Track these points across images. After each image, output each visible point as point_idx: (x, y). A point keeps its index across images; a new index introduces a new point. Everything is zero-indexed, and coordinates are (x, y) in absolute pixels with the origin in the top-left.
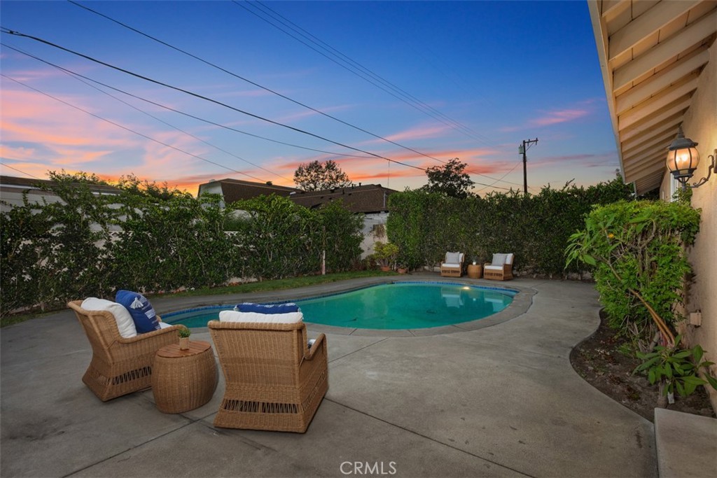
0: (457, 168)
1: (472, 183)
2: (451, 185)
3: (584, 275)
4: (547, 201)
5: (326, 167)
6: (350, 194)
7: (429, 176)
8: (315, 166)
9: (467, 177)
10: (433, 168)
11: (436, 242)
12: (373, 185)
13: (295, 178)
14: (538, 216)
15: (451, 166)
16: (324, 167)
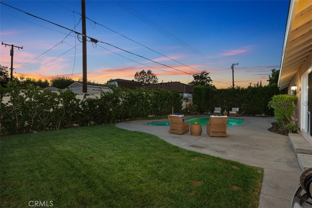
0: (205, 75)
1: (211, 80)
2: (203, 81)
3: (262, 115)
4: (250, 90)
5: (148, 73)
6: (169, 86)
7: (194, 78)
8: (143, 72)
9: (210, 78)
10: (196, 75)
11: (210, 104)
12: (177, 82)
13: (135, 77)
14: (247, 95)
15: (203, 74)
16: (147, 73)
